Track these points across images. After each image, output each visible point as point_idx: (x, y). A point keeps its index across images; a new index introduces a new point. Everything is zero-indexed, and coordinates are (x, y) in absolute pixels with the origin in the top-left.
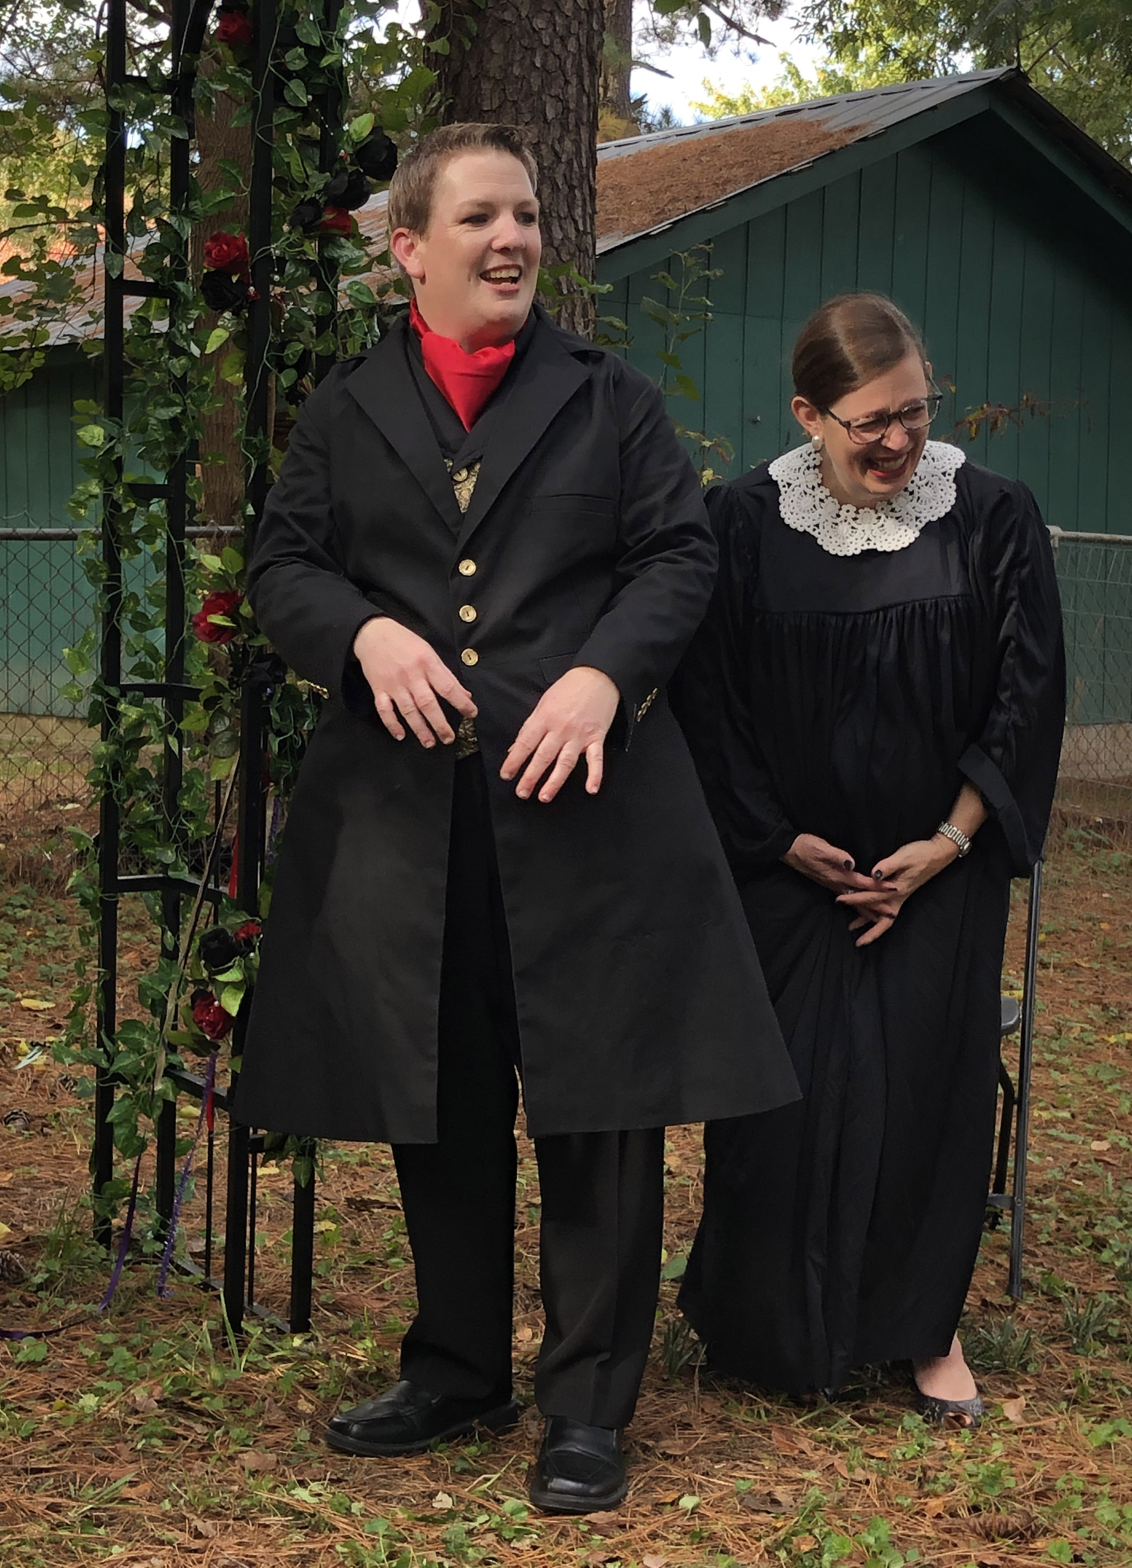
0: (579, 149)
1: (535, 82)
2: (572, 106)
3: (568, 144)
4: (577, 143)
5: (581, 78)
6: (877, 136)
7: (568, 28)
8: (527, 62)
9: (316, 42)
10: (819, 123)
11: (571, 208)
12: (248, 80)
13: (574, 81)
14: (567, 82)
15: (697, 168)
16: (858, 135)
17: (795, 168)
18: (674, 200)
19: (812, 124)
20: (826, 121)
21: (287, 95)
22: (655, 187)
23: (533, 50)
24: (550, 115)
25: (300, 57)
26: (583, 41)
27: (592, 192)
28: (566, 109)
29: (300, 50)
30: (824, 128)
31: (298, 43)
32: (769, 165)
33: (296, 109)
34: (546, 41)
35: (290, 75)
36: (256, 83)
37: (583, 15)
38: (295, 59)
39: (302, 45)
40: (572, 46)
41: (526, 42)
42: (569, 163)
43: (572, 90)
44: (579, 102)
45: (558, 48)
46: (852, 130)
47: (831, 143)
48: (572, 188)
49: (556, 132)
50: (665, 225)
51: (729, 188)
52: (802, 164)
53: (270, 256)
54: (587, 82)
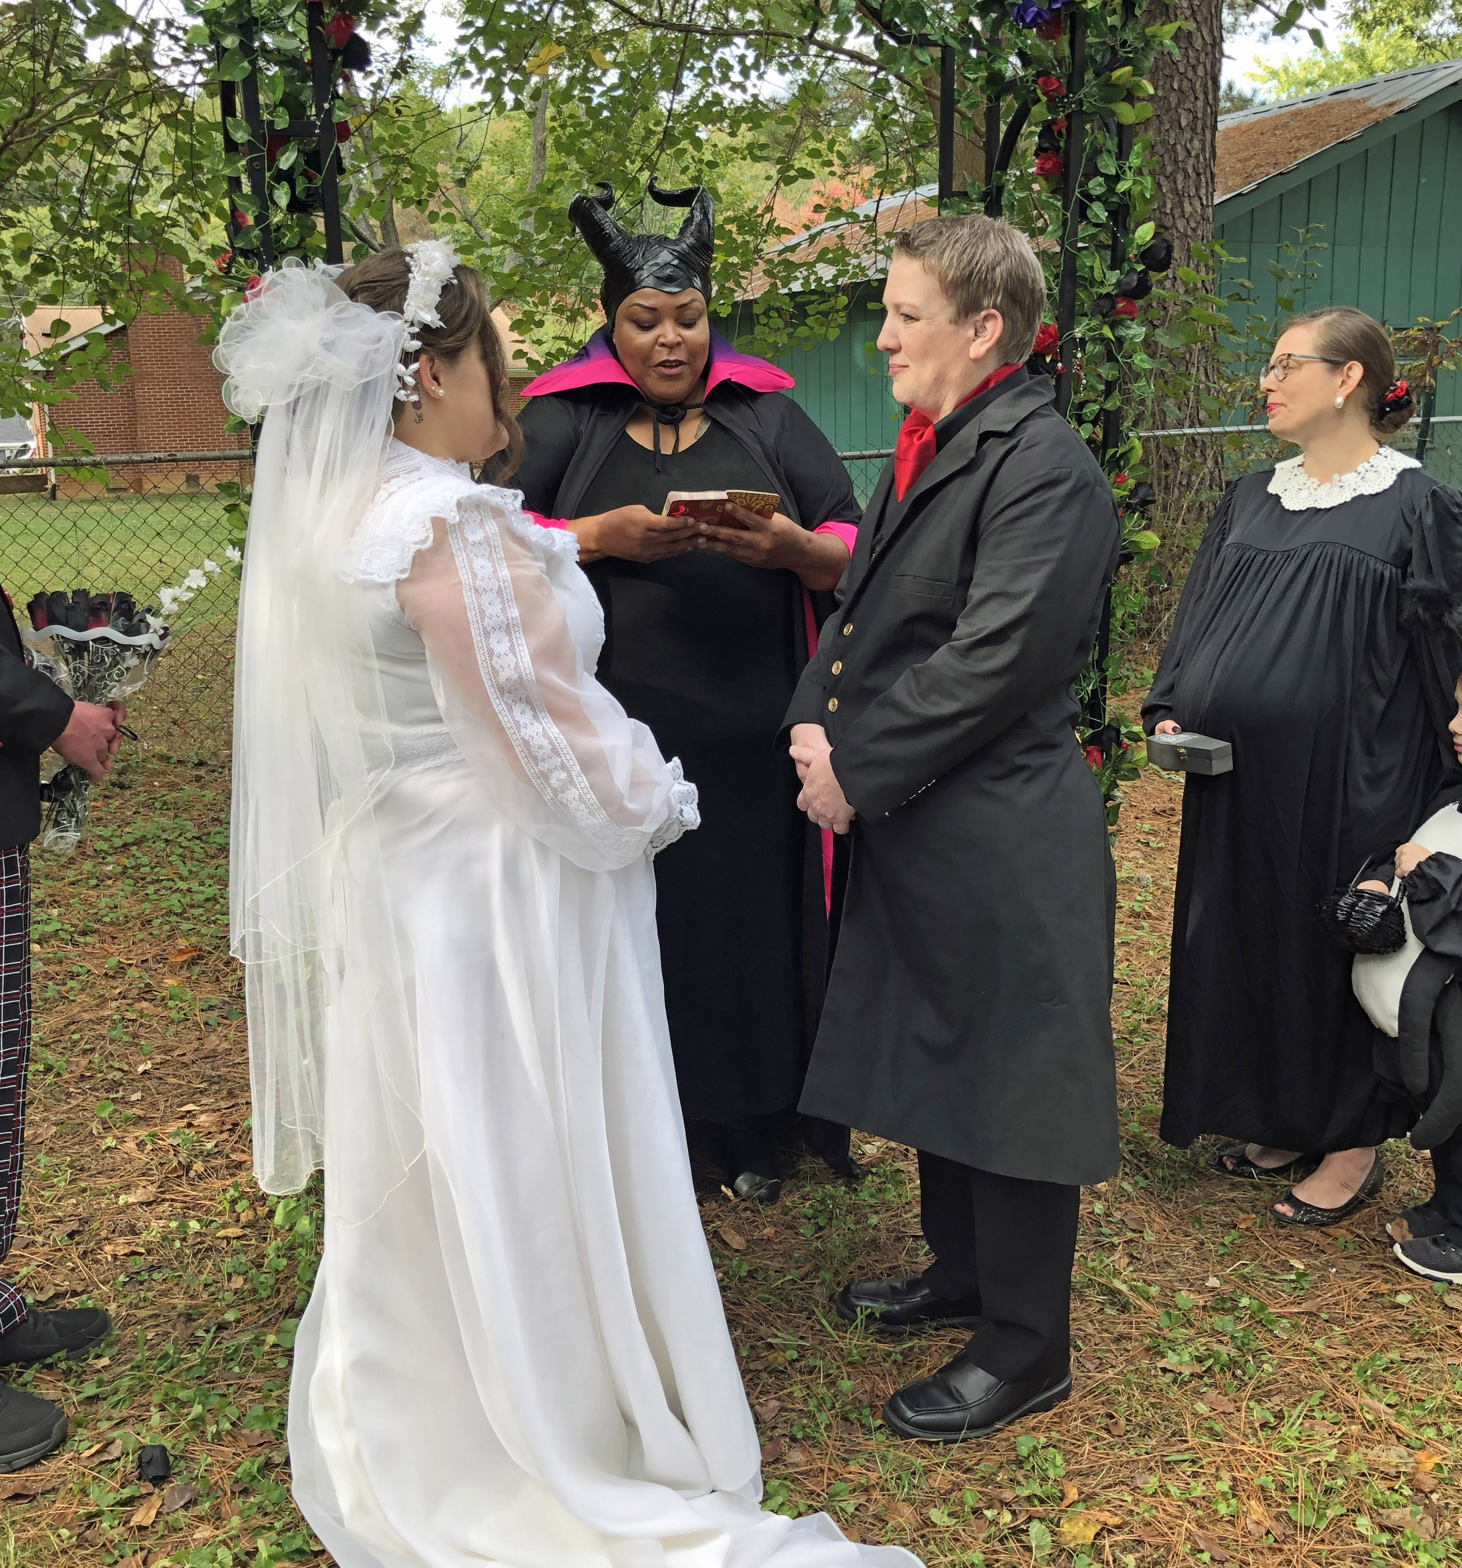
0: (1204, 146)
1: (1173, 100)
2: (1200, 115)
3: (1197, 144)
4: (1203, 142)
5: (1206, 94)
6: (1411, 109)
7: (1198, 59)
8: (1168, 86)
9: (1112, 171)
10: (1365, 100)
11: (1197, 189)
12: (1059, 204)
13: (1201, 97)
14: (1196, 98)
15: (1273, 140)
16: (1396, 109)
17: (1348, 137)
18: (1258, 166)
19: (1358, 102)
20: (1369, 98)
21: (1089, 213)
22: (1242, 155)
23: (1172, 77)
24: (1184, 124)
25: (1100, 185)
26: (1209, 67)
27: (1213, 175)
28: (1196, 118)
29: (1101, 179)
30: (1369, 104)
31: (1097, 173)
32: (1328, 136)
33: (1097, 225)
34: (1182, 70)
35: (1091, 199)
36: (1066, 207)
37: (1209, 48)
38: (1096, 186)
39: (1103, 175)
40: (1200, 72)
41: (1167, 72)
42: (1197, 156)
43: (1200, 104)
44: (1205, 110)
45: (1190, 74)
46: (1391, 105)
47: (1374, 116)
48: (1198, 174)
49: (1188, 135)
50: (1252, 186)
51: (1299, 155)
52: (1354, 134)
53: (1074, 339)
54: (1210, 97)
